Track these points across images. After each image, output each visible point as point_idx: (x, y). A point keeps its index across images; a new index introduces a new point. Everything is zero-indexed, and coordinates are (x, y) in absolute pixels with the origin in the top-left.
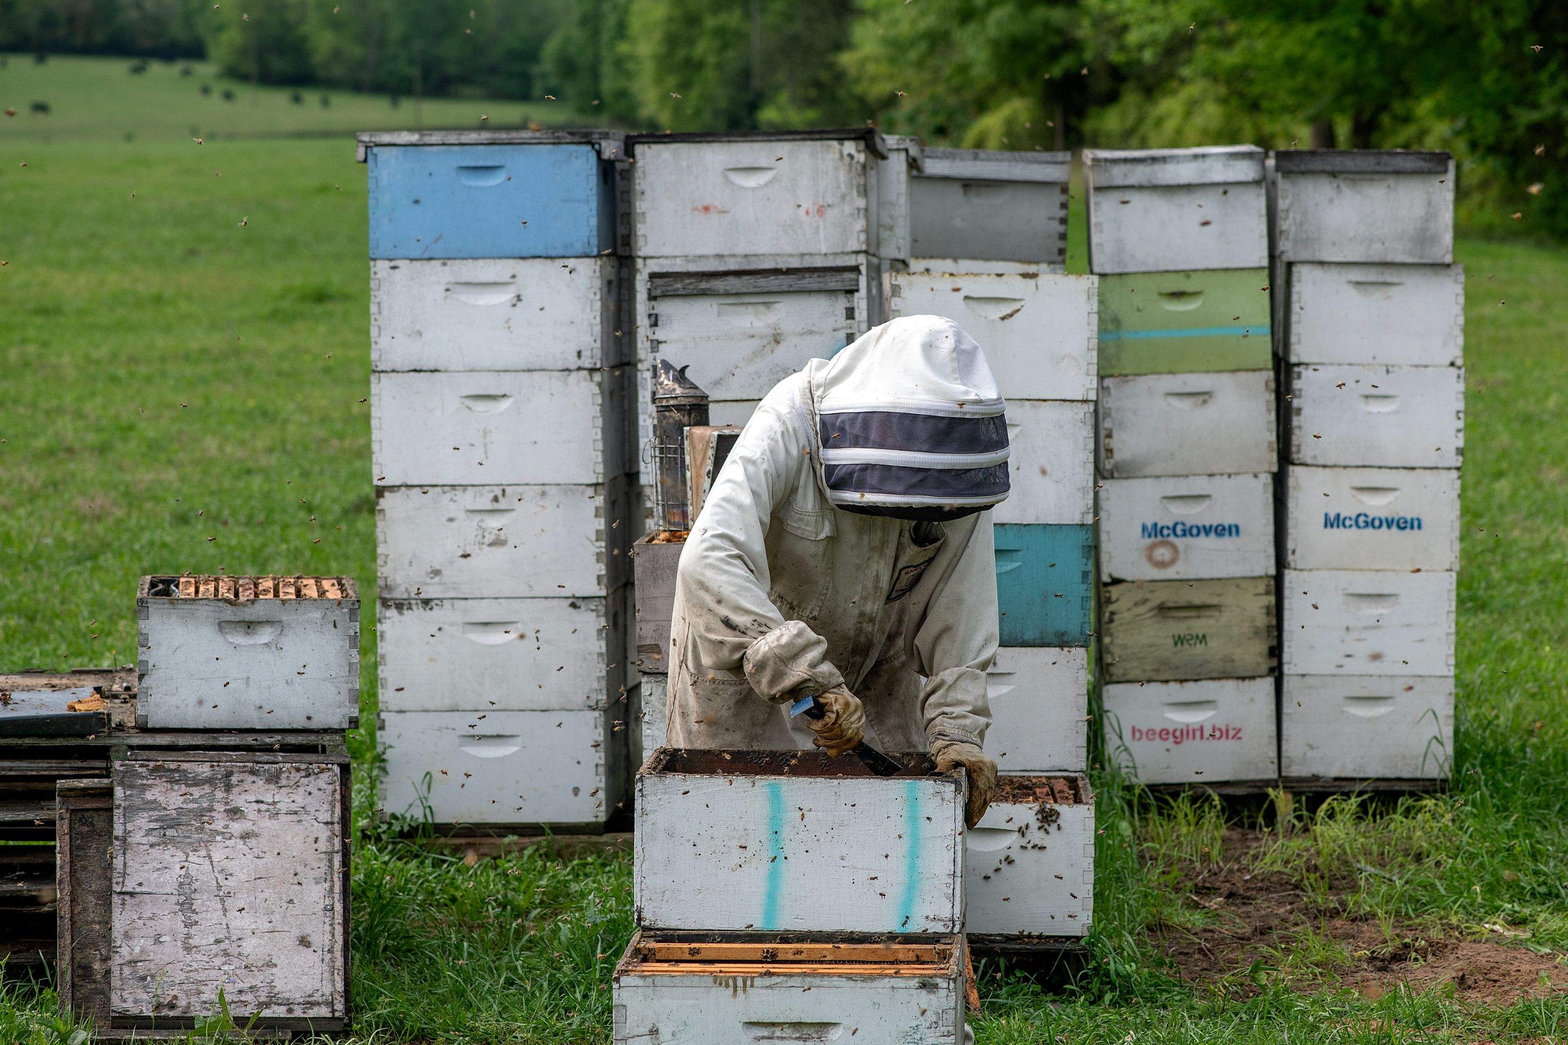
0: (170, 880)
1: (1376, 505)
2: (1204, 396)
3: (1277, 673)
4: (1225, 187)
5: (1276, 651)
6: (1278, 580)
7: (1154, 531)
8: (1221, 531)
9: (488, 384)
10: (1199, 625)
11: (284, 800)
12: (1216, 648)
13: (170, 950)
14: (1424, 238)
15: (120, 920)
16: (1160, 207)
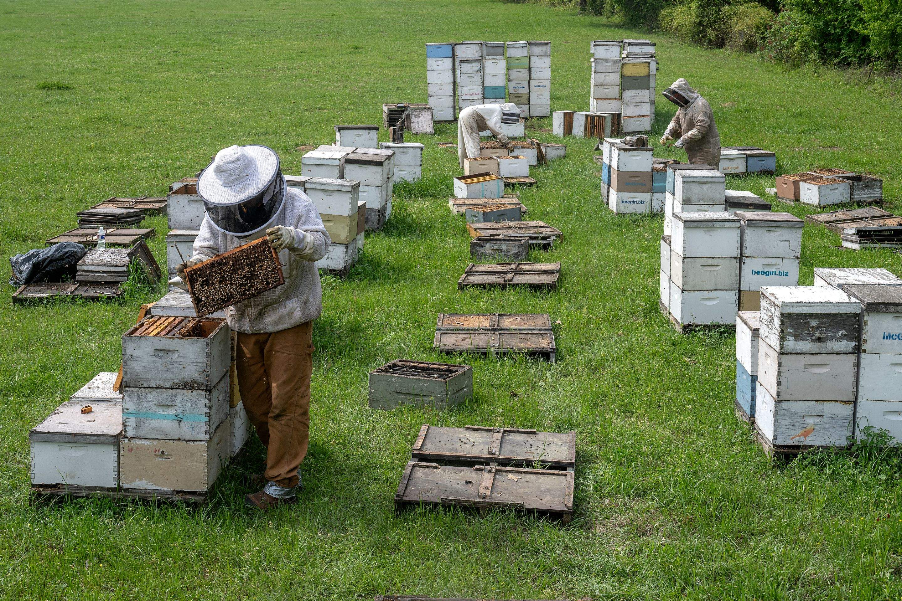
0: (416, 121)
1: (541, 84)
2: (520, 72)
3: (529, 104)
4: (522, 47)
5: (529, 101)
6: (529, 93)
7: (515, 87)
8: (523, 87)
9: (440, 72)
10: (520, 99)
11: (427, 113)
12: (522, 101)
13: (417, 127)
14: (546, 52)
15: (412, 125)
16: (515, 49)
